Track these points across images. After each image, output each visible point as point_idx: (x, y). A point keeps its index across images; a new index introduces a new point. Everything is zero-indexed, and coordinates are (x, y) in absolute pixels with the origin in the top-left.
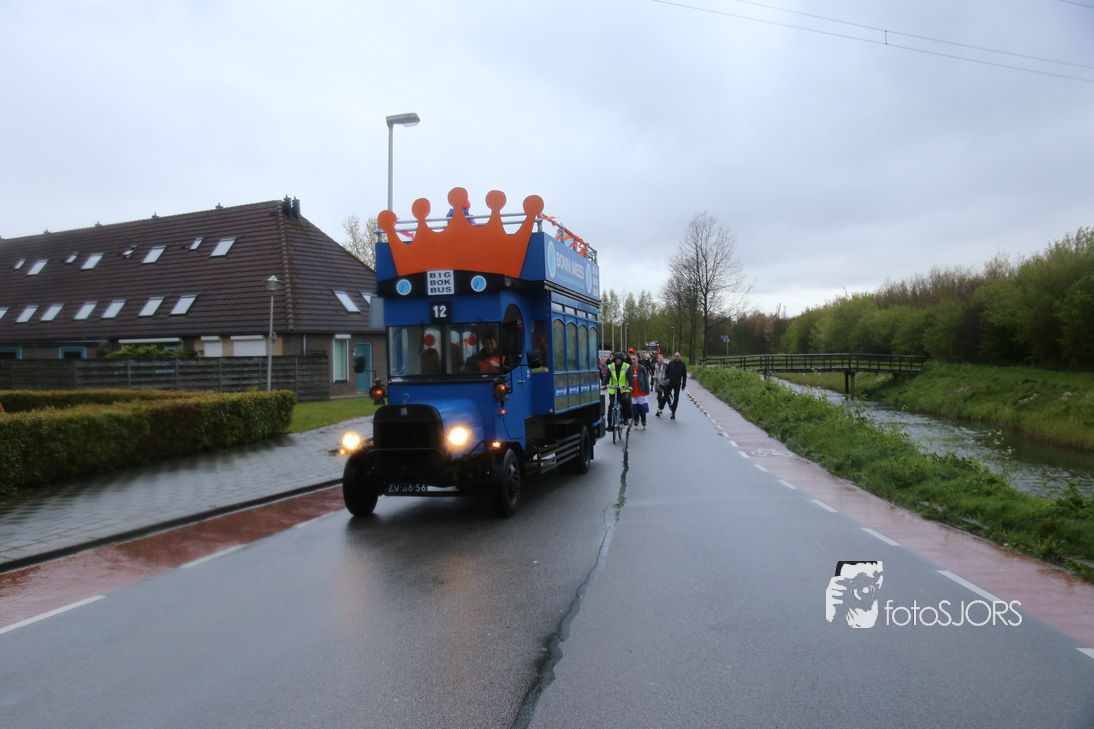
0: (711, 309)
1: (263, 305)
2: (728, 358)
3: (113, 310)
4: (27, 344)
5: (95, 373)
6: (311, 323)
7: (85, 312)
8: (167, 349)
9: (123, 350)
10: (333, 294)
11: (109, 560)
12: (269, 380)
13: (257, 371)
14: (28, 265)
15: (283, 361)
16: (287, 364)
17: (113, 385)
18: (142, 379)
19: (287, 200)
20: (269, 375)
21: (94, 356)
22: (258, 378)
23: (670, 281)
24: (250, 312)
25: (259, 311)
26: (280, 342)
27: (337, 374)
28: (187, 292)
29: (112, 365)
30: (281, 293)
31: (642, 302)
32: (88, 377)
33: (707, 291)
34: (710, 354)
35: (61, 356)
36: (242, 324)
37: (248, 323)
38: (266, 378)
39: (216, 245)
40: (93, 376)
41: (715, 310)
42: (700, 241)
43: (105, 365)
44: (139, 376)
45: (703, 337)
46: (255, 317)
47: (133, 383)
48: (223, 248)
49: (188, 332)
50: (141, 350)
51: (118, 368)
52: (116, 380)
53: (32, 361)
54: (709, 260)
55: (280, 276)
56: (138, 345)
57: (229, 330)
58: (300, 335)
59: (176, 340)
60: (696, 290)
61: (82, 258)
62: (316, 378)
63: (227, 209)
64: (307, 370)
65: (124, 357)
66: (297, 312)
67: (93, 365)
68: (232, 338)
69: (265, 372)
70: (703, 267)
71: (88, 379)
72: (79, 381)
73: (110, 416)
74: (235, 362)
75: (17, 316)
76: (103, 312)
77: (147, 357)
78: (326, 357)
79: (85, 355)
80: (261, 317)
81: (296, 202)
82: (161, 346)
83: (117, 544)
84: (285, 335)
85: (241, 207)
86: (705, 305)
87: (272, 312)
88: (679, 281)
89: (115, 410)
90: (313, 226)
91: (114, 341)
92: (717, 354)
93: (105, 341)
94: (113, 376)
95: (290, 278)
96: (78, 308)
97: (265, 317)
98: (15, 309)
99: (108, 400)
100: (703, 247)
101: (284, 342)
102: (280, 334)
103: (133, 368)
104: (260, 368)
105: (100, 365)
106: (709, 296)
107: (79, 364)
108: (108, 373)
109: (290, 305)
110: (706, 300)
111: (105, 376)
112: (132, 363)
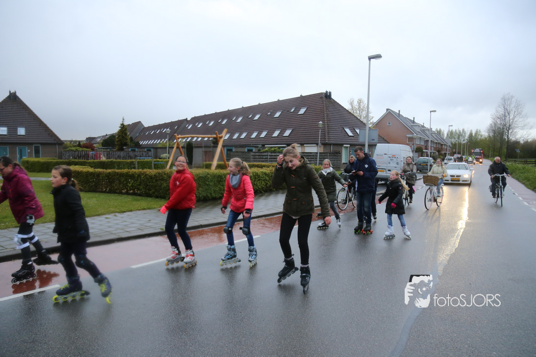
0: (511, 137)
1: (317, 133)
2: (518, 159)
3: (263, 135)
4: (236, 146)
5: (257, 157)
6: (334, 140)
7: (254, 135)
8: (281, 149)
9: (266, 149)
10: (344, 129)
11: (261, 224)
12: (318, 162)
13: (313, 158)
14: (237, 119)
15: (323, 155)
16: (324, 156)
17: (263, 161)
18: (273, 160)
19: (327, 92)
20: (318, 160)
21: (257, 151)
22: (314, 161)
23: (490, 124)
24: (312, 135)
25: (316, 135)
26: (322, 147)
27: (344, 161)
28: (289, 128)
29: (263, 154)
30: (324, 128)
31: (476, 134)
32: (255, 158)
33: (509, 129)
34: (509, 158)
35: (246, 151)
36: (308, 140)
37: (311, 140)
38: (317, 161)
39: (300, 110)
40: (257, 158)
41: (513, 138)
42: (506, 106)
43: (260, 154)
44: (272, 158)
45: (505, 150)
46: (314, 137)
47: (270, 161)
48: (302, 111)
49: (289, 143)
50: (273, 149)
51: (265, 156)
52: (264, 160)
53: (237, 152)
54: (511, 115)
55: (323, 121)
56: (271, 147)
57: (304, 142)
58: (330, 144)
59: (285, 145)
60: (503, 128)
61: (254, 116)
62: (335, 162)
63: (304, 96)
64: (332, 158)
65: (266, 151)
66: (329, 135)
67: (257, 154)
68: (305, 145)
69: (316, 158)
70: (508, 118)
71: (255, 160)
72: (252, 160)
73: (263, 172)
74: (306, 154)
75: (233, 137)
76: (260, 135)
77: (274, 152)
78: (340, 154)
79: (254, 151)
80: (316, 137)
81: (330, 93)
82: (279, 148)
83: (264, 218)
84: (324, 144)
85: (310, 95)
86: (508, 136)
87: (320, 135)
88: (495, 124)
89: (264, 170)
90: (336, 102)
91: (263, 145)
92: (512, 158)
93: (260, 146)
94: (263, 158)
95: (327, 122)
96: (252, 134)
97: (317, 137)
98: (232, 135)
99: (262, 167)
100: (508, 109)
101: (324, 147)
102: (322, 144)
103: (270, 156)
104: (315, 157)
105: (259, 154)
106: (510, 131)
107: (252, 154)
108: (262, 157)
109: (327, 133)
110: (508, 133)
111: (260, 158)
112: (270, 154)
